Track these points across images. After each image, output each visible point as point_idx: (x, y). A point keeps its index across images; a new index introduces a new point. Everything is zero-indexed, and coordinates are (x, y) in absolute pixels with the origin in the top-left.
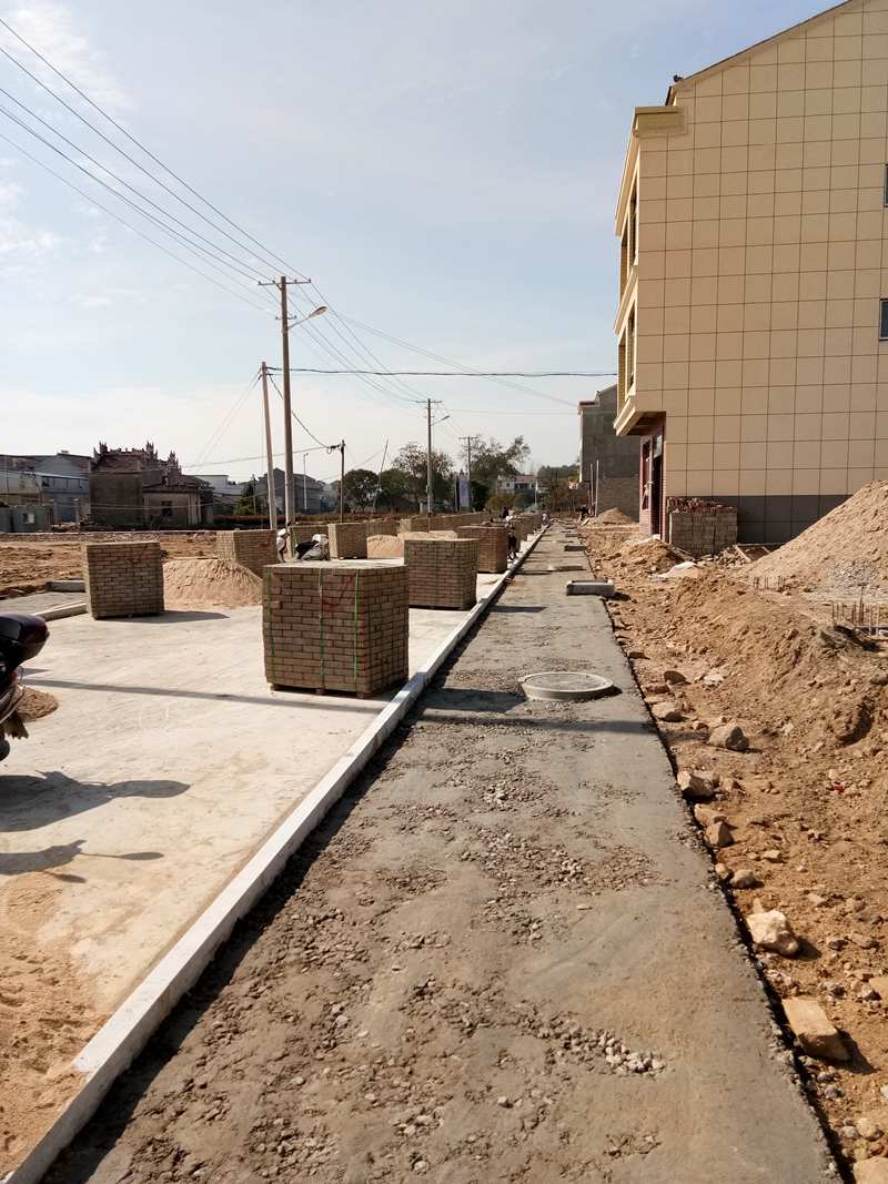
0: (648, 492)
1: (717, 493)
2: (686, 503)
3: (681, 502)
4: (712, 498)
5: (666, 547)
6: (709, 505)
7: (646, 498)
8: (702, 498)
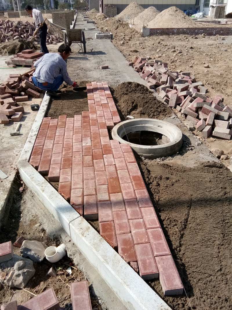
0: (101, 3)
1: (113, 3)
2: (107, 6)
3: (107, 5)
4: (113, 5)
5: (104, 15)
6: (112, 6)
7: (100, 5)
8: (110, 4)
